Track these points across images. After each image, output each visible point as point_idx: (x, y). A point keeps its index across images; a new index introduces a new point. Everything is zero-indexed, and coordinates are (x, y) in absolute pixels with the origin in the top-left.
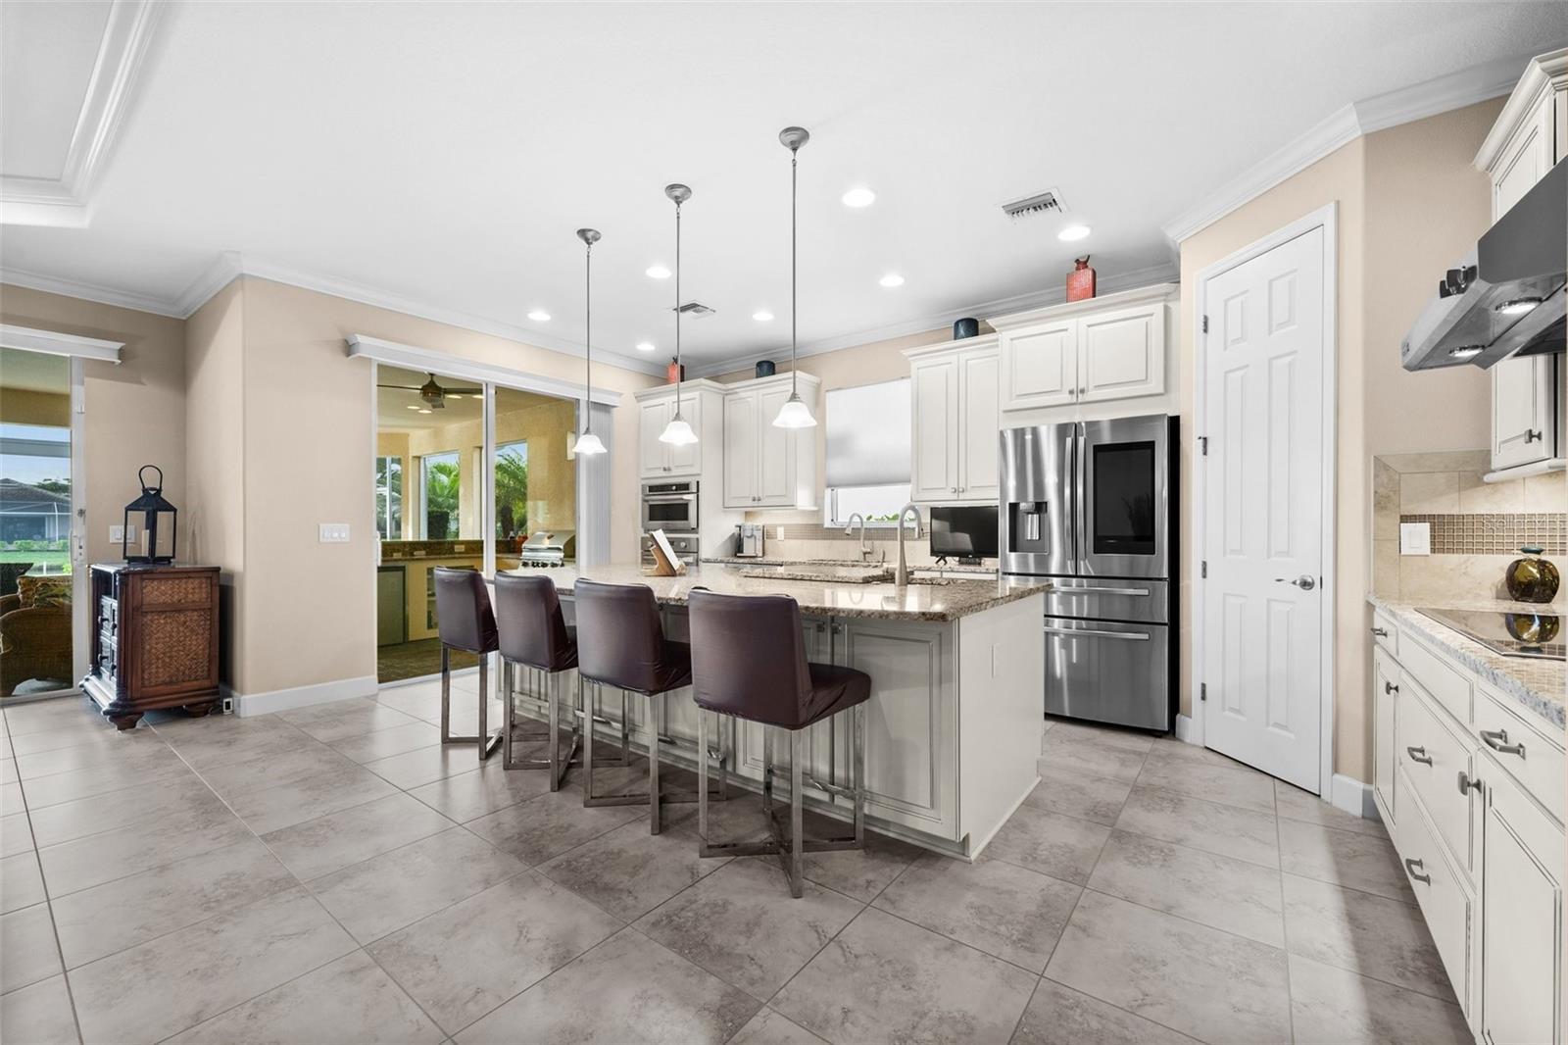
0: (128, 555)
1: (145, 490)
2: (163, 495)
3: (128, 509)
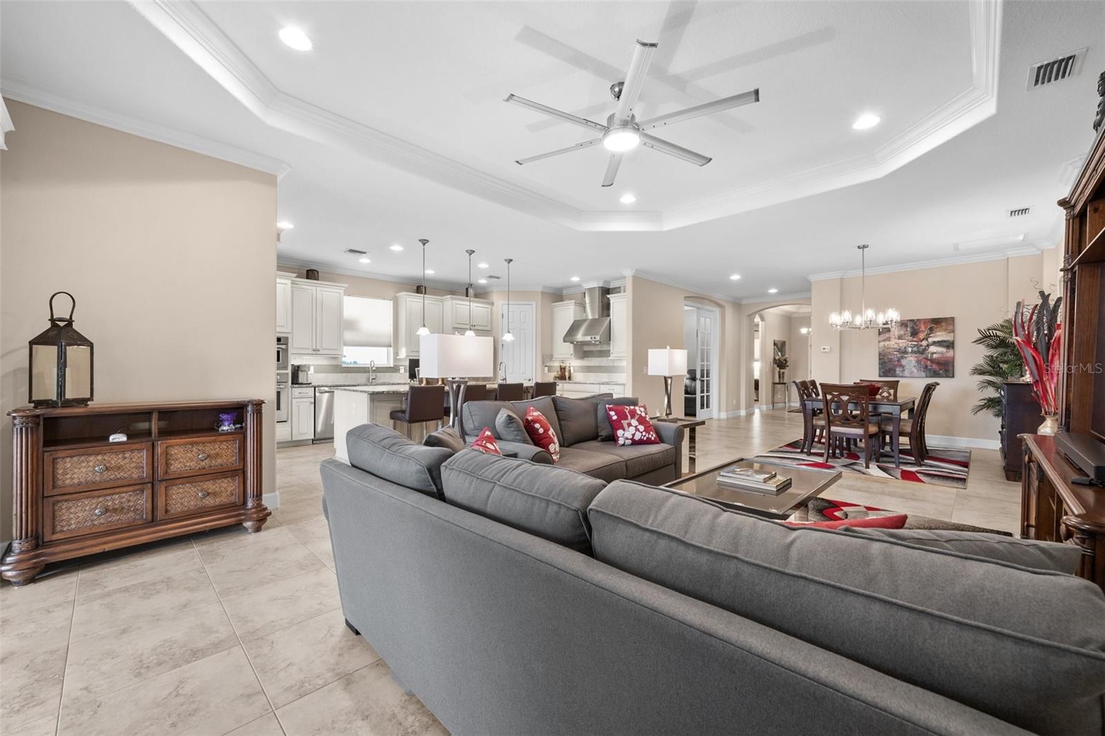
0: (34, 399)
1: (52, 320)
2: (75, 326)
3: (32, 343)
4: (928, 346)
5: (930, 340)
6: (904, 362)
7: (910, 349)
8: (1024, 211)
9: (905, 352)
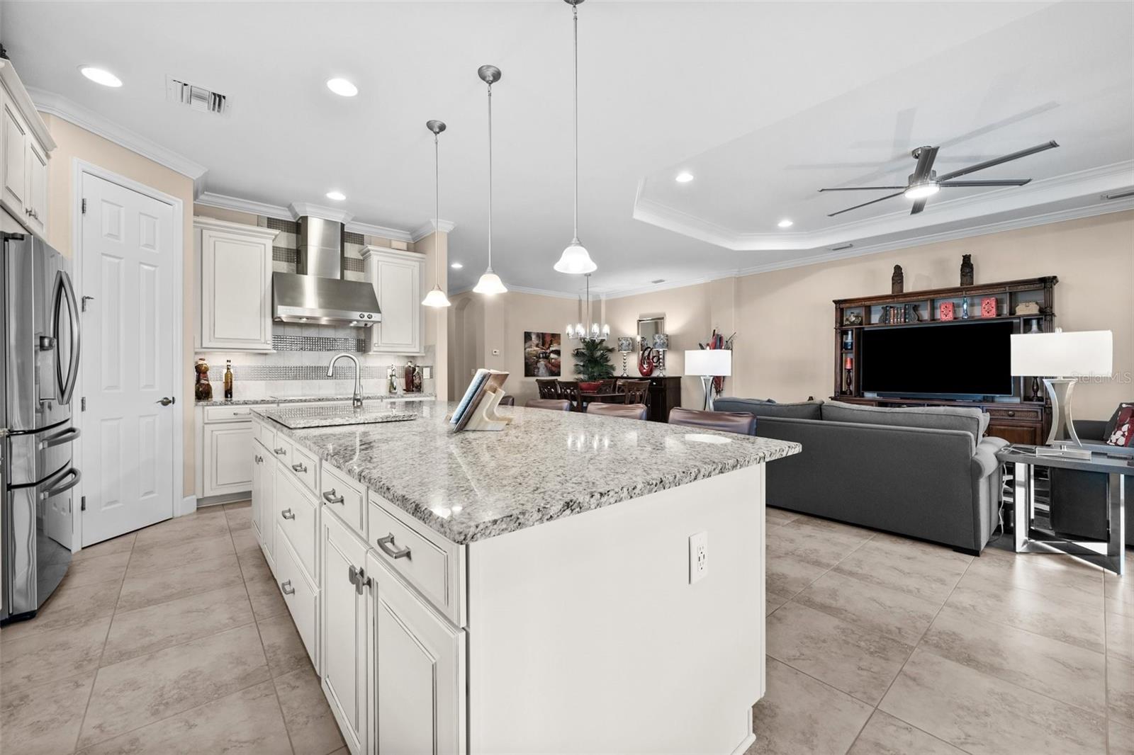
4: (550, 353)
5: (551, 349)
6: (539, 365)
7: (541, 355)
8: (661, 281)
9: (540, 358)
